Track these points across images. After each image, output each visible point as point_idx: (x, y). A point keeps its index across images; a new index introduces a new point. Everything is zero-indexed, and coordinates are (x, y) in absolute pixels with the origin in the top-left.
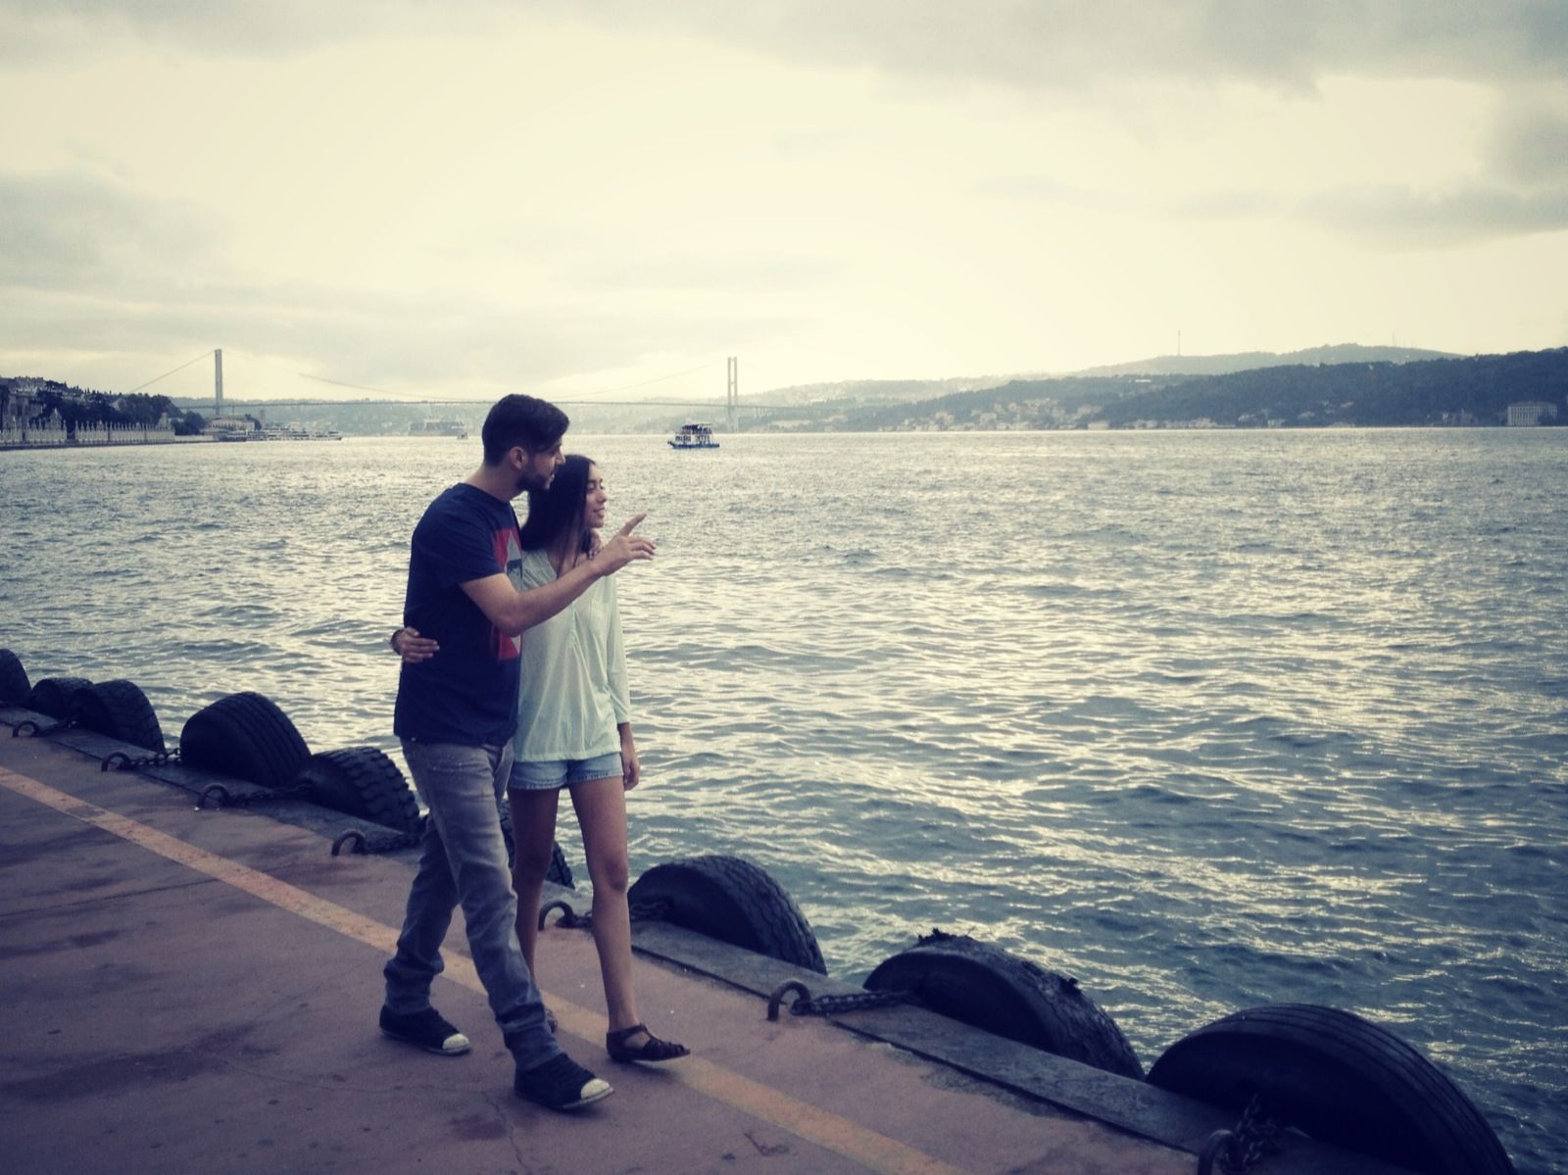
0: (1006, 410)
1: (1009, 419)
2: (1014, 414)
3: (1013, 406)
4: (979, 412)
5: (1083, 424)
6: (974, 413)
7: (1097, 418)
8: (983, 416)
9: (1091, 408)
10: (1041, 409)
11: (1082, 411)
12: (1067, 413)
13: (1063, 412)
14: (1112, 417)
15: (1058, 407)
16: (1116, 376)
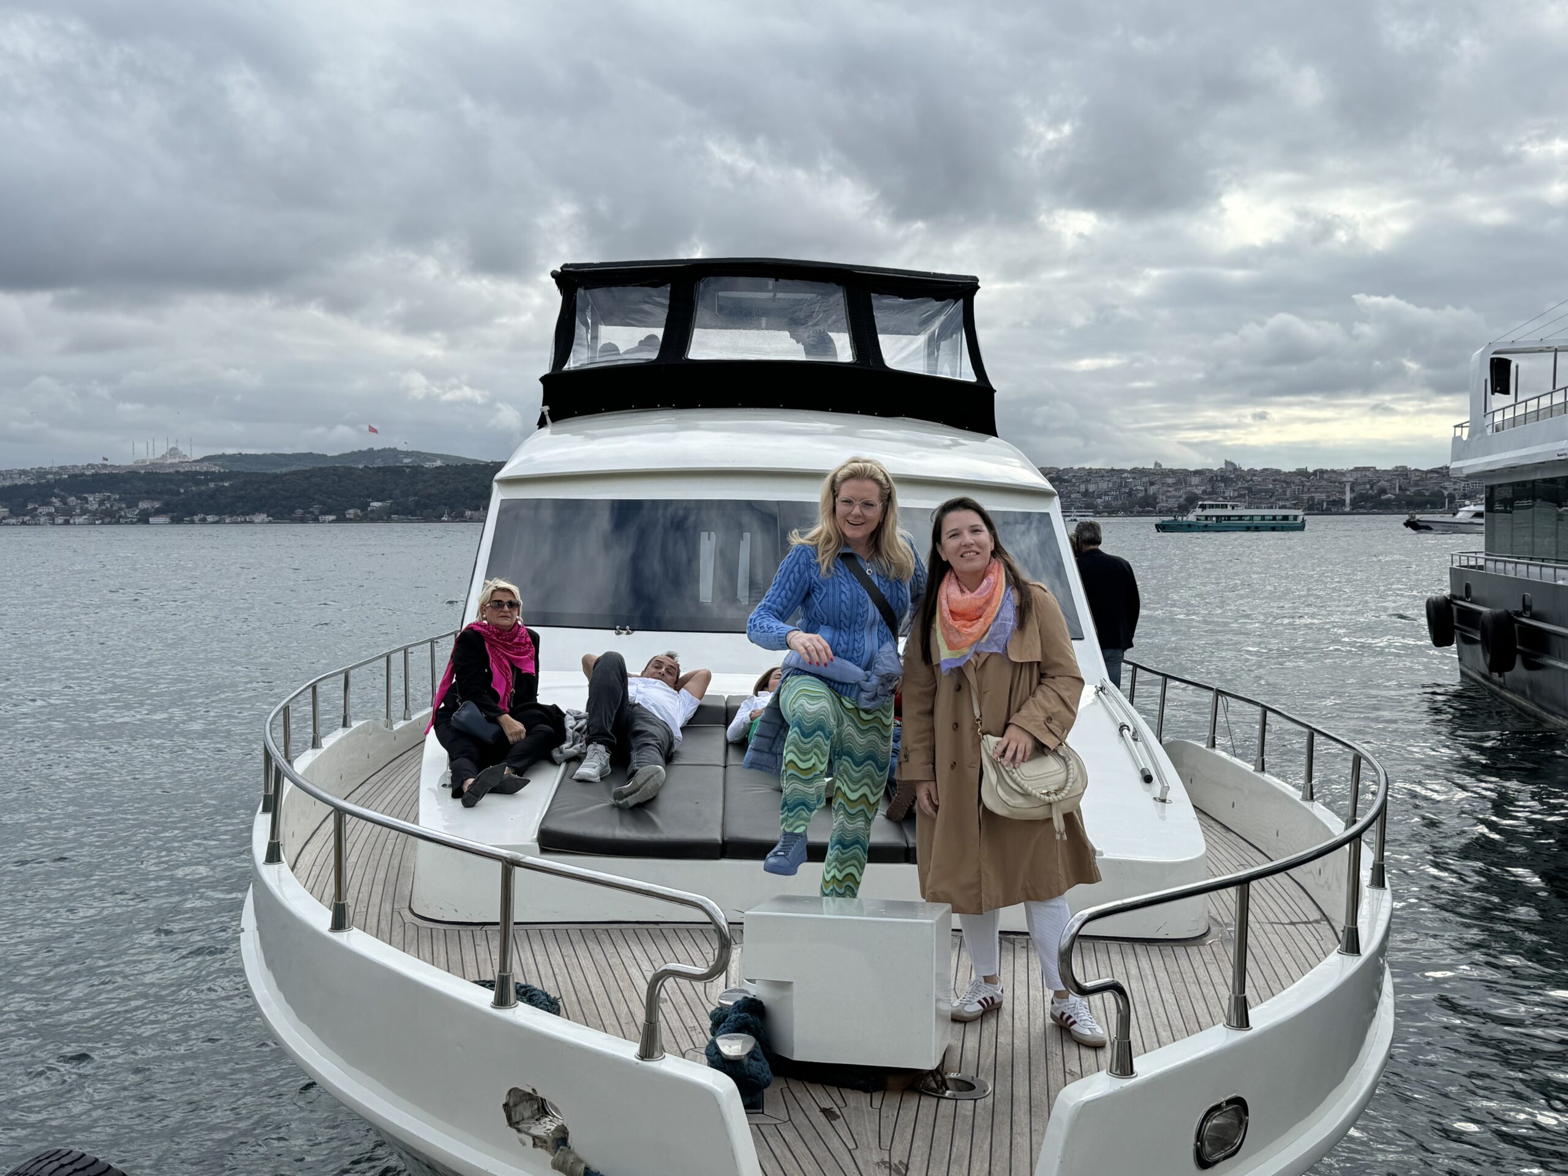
0: (66, 504)
3: (72, 500)
4: (35, 506)
5: (144, 519)
6: (30, 506)
7: (158, 512)
9: (153, 500)
10: (101, 503)
11: (144, 505)
12: (128, 507)
13: (124, 506)
14: (172, 512)
15: (120, 500)
16: (177, 472)
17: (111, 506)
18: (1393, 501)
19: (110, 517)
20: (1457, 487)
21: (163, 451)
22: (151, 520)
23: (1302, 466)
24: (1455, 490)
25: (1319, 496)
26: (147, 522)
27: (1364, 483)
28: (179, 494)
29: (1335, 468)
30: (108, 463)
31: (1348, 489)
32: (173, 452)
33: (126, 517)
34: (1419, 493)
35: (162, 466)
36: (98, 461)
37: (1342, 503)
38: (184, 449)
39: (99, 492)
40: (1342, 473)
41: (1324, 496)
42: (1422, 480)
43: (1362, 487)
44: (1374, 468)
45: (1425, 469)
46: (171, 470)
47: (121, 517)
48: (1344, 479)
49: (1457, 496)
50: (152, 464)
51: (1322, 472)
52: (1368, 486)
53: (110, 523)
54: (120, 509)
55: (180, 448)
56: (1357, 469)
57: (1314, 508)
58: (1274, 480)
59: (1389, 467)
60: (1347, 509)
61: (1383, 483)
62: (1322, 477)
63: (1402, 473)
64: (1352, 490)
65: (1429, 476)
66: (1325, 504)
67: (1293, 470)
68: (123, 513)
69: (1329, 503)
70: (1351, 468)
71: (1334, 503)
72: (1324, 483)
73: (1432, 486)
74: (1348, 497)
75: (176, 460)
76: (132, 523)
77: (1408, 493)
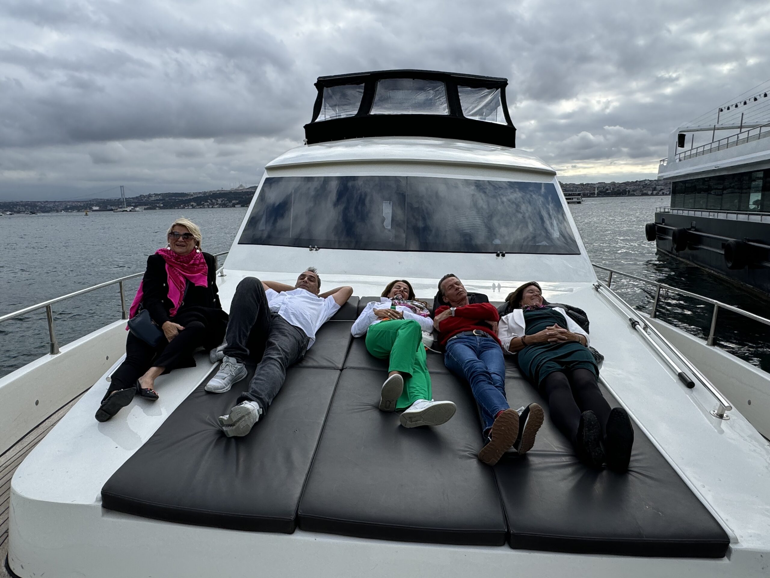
0: (212, 202)
1: (213, 205)
2: (214, 203)
3: (214, 201)
4: (204, 202)
6: (202, 203)
7: (238, 204)
8: (205, 204)
9: (236, 200)
10: (222, 201)
11: (233, 202)
12: (229, 202)
13: (228, 202)
14: (242, 203)
15: (227, 200)
16: (242, 192)
17: (225, 202)
18: (611, 193)
19: (224, 206)
20: (630, 188)
21: (239, 186)
22: (236, 206)
23: (582, 182)
24: (630, 189)
25: (587, 192)
26: (235, 207)
27: (601, 187)
28: (243, 198)
29: (592, 183)
30: (223, 189)
31: (596, 189)
32: (241, 186)
33: (229, 205)
34: (619, 190)
35: (238, 190)
36: (221, 189)
37: (594, 194)
38: (244, 185)
39: (221, 198)
40: (594, 184)
41: (588, 192)
42: (620, 186)
43: (600, 188)
44: (604, 183)
45: (620, 182)
46: (241, 191)
47: (227, 205)
48: (595, 186)
49: (631, 191)
50: (236, 190)
51: (588, 184)
52: (602, 188)
53: (224, 207)
54: (227, 203)
55: (243, 185)
56: (599, 183)
57: (585, 195)
58: (573, 187)
59: (609, 182)
60: (596, 196)
61: (607, 187)
62: (588, 186)
63: (613, 184)
64: (598, 190)
65: (622, 185)
66: (589, 194)
67: (579, 183)
68: (228, 204)
69: (590, 194)
70: (597, 182)
71: (592, 194)
72: (589, 187)
73: (623, 188)
74: (596, 192)
75: (242, 188)
76: (231, 207)
77: (615, 190)
